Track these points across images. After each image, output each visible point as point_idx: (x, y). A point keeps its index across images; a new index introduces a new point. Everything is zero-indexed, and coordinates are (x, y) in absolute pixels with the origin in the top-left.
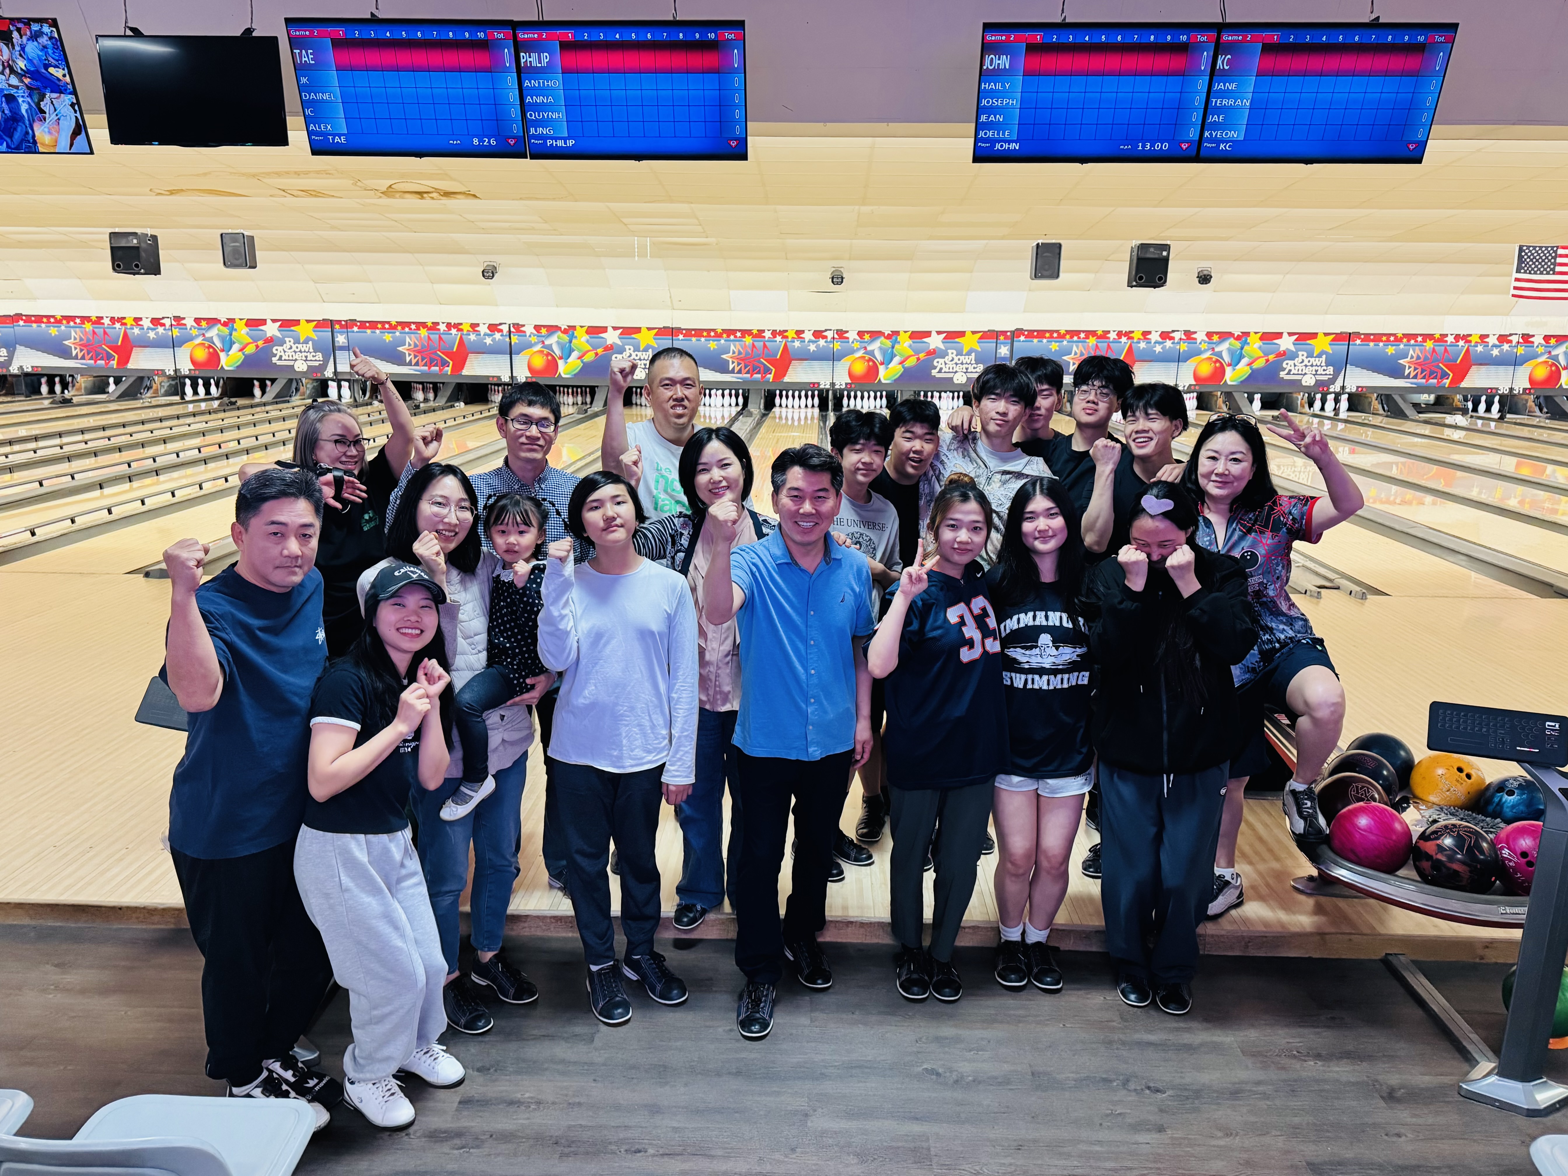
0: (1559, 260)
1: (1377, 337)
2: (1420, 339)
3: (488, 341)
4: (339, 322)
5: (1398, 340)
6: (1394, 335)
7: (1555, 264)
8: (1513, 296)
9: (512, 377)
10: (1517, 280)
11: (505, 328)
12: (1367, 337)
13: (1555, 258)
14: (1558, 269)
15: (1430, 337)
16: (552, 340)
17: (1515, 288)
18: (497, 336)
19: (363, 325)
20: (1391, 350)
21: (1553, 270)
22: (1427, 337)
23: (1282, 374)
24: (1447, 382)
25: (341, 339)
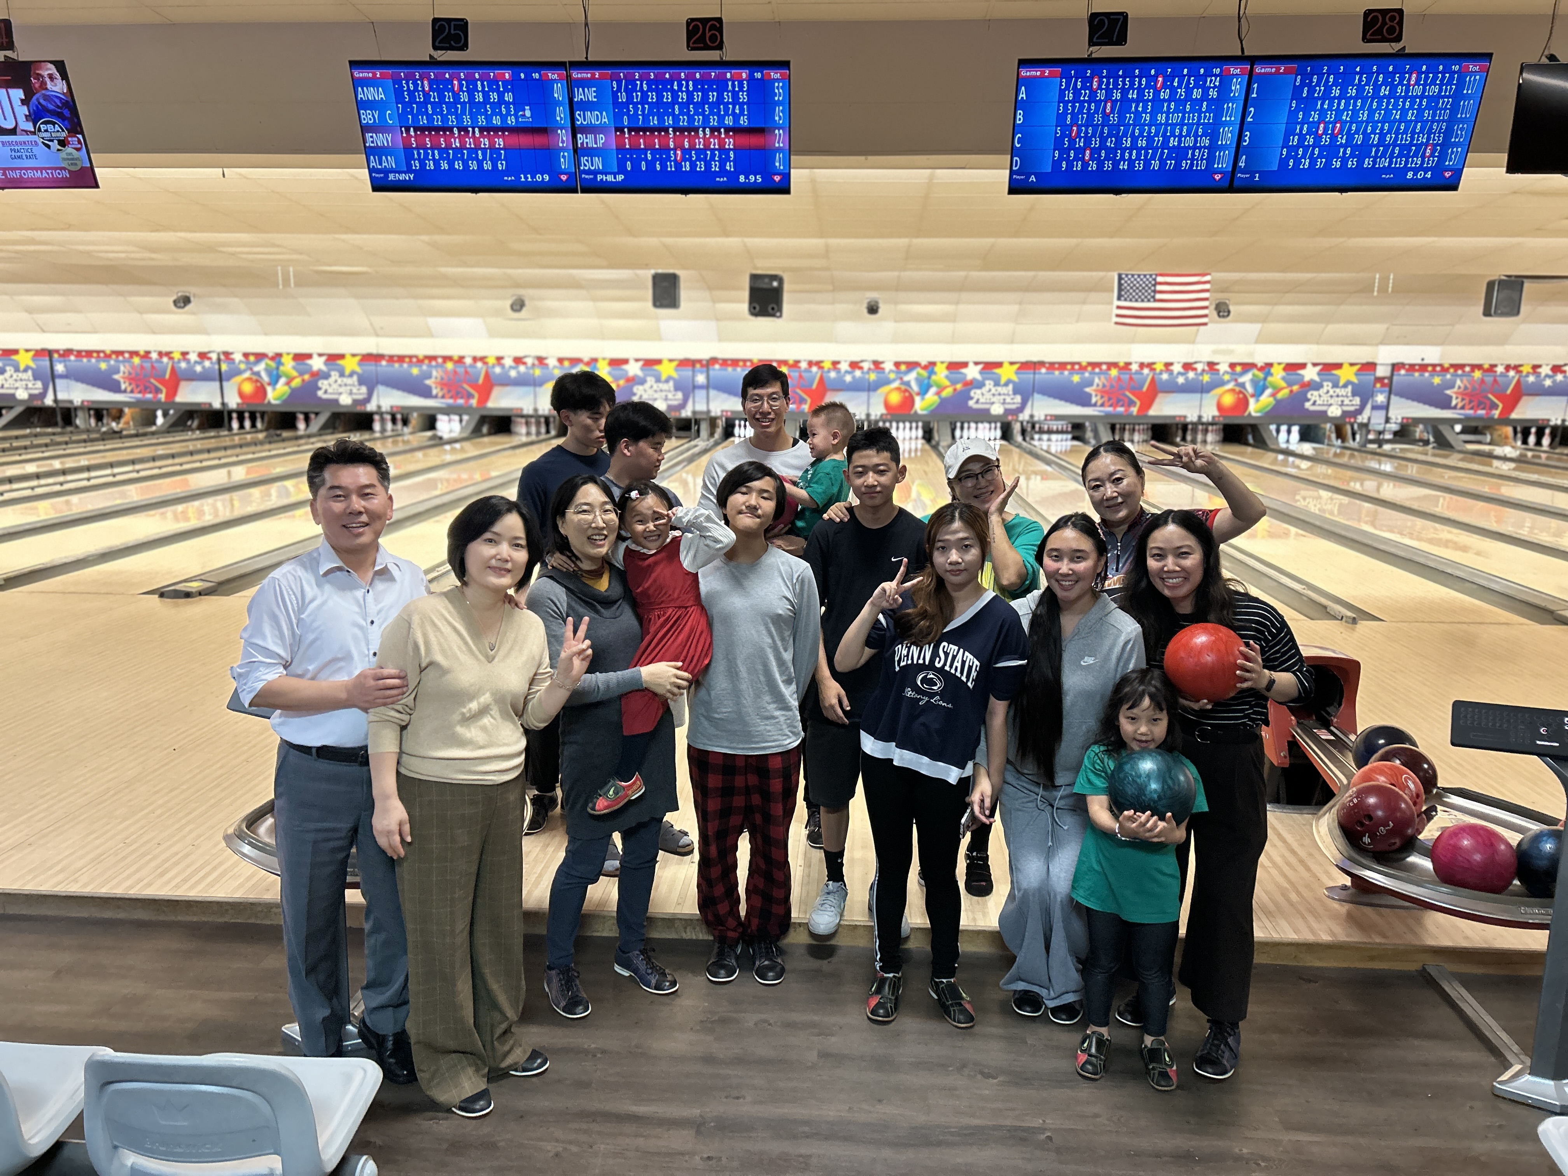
0: (1159, 288)
1: (1062, 366)
2: (1104, 367)
3: (198, 368)
4: (57, 351)
5: (1083, 368)
6: (1079, 363)
7: (1155, 291)
8: (1117, 323)
9: (223, 404)
10: (1119, 307)
11: (214, 356)
12: (1052, 366)
13: (1154, 285)
14: (1158, 296)
15: (1115, 365)
16: (260, 367)
17: (1118, 316)
18: (207, 364)
19: (79, 354)
20: (1076, 378)
21: (1153, 297)
22: (1112, 365)
23: (971, 403)
24: (1134, 410)
25: (60, 368)
